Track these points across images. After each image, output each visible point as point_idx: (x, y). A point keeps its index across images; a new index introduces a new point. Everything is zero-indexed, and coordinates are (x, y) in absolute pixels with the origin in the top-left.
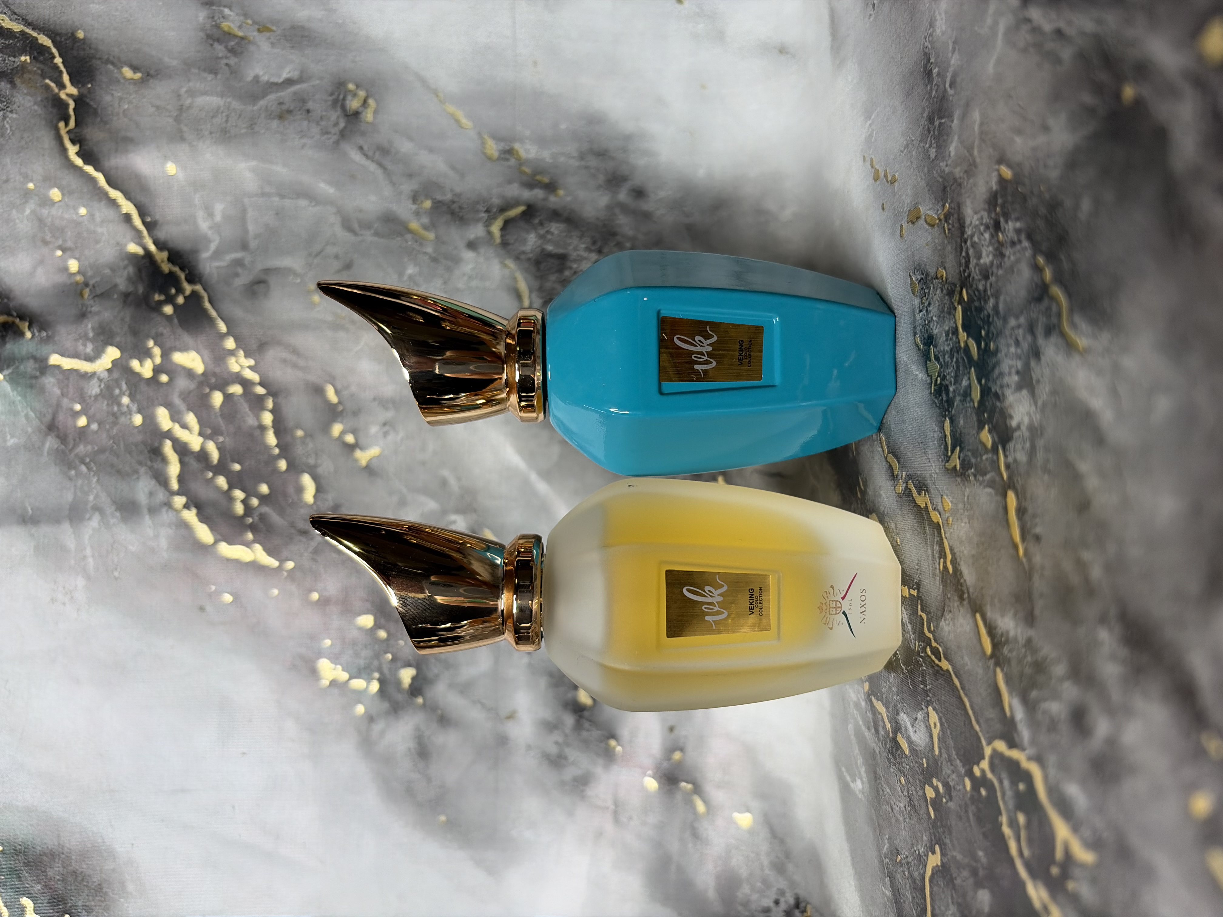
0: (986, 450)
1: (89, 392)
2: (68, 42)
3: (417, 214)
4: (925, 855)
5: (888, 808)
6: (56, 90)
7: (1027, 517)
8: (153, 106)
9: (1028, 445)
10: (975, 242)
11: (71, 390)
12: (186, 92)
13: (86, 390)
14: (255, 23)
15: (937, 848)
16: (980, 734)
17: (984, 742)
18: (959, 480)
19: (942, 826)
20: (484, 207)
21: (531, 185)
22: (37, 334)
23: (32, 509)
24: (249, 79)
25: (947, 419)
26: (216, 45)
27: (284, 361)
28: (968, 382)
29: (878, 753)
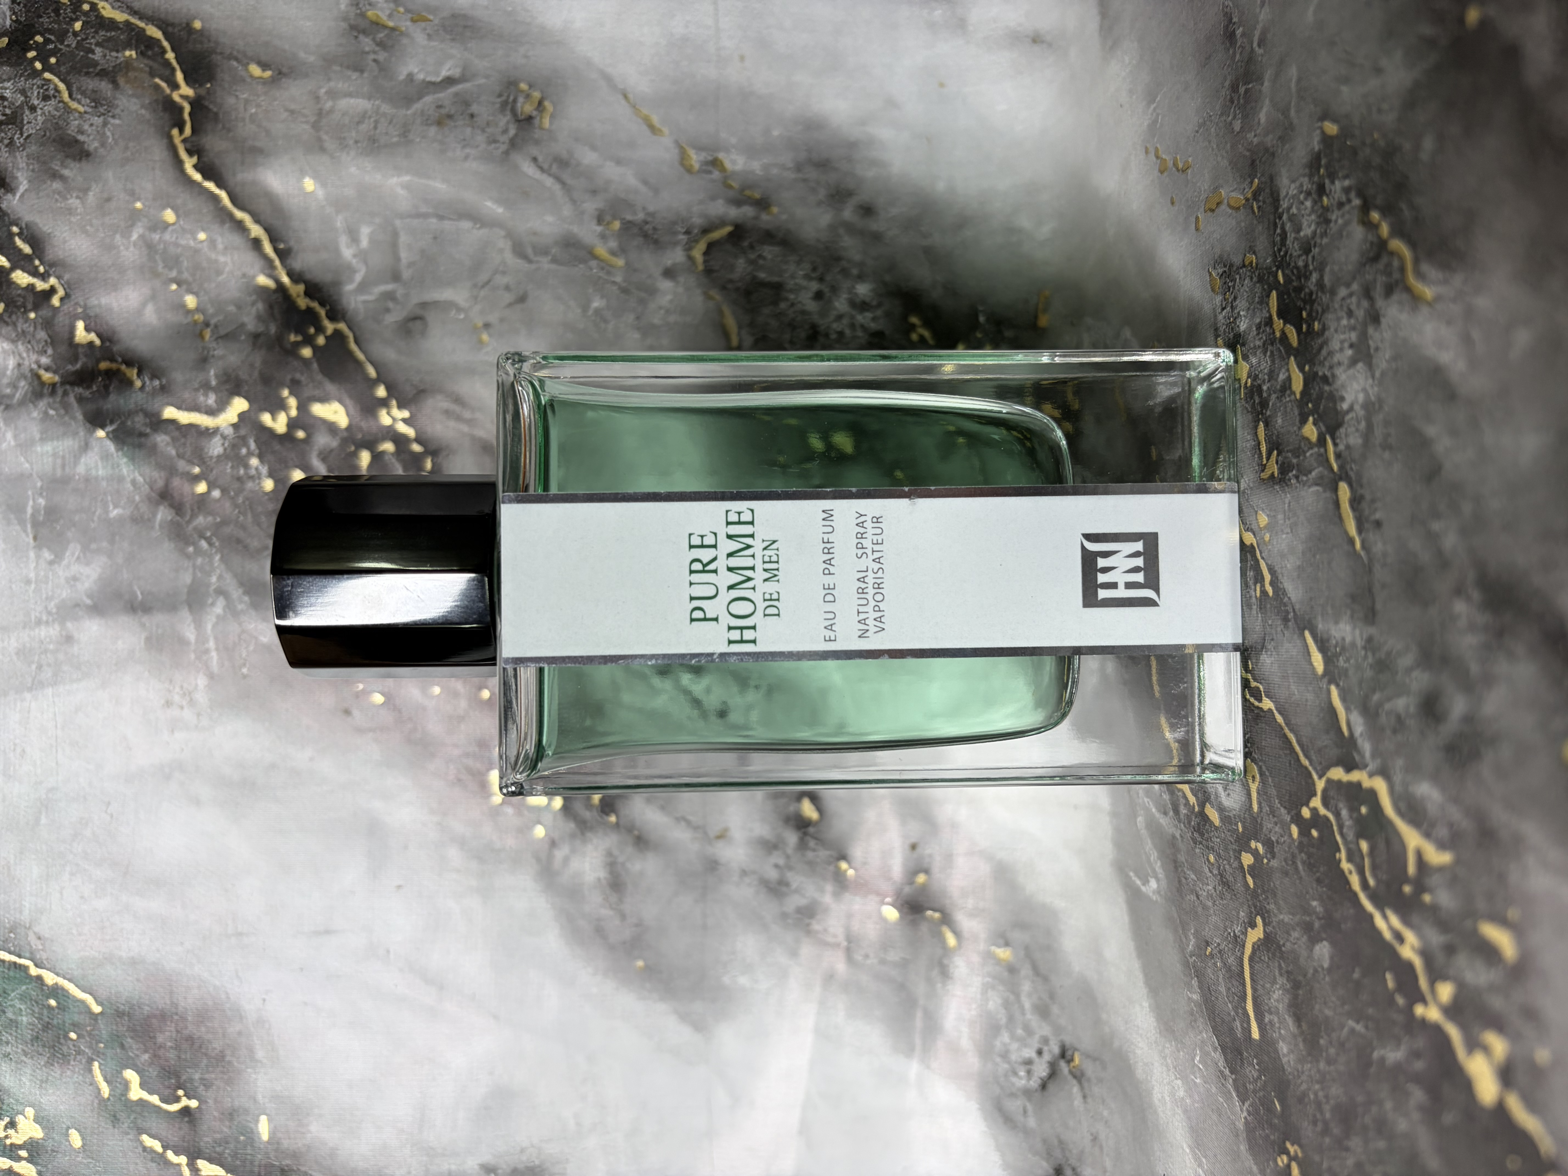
0: (1311, 445)
1: (211, 451)
2: (182, 33)
3: (603, 237)
4: (1243, 933)
5: (1193, 897)
6: (168, 91)
7: (1364, 505)
8: (287, 110)
9: (1363, 424)
10: (1293, 215)
11: (188, 451)
12: (326, 93)
13: (206, 450)
14: (407, 11)
15: (1259, 920)
16: (1310, 768)
17: (1315, 776)
18: (1277, 487)
19: (1264, 892)
20: (683, 227)
21: (738, 202)
22: (148, 383)
23: (142, 594)
24: (402, 77)
25: (1261, 423)
26: (361, 37)
27: (447, 413)
28: (1287, 374)
29: (1178, 837)
